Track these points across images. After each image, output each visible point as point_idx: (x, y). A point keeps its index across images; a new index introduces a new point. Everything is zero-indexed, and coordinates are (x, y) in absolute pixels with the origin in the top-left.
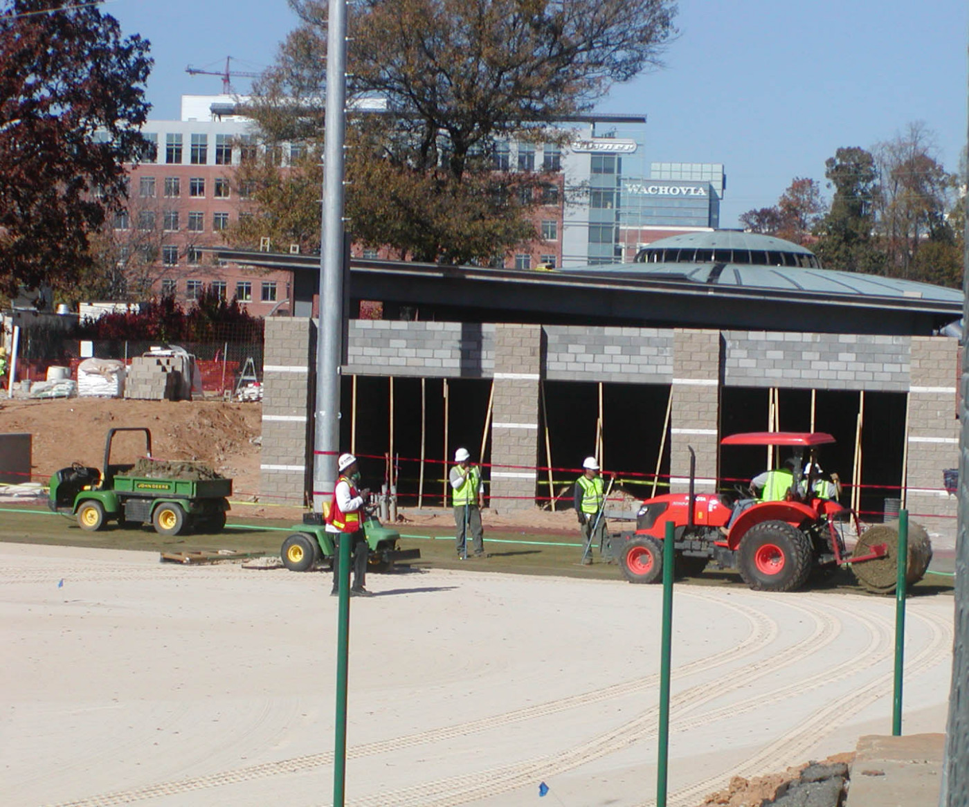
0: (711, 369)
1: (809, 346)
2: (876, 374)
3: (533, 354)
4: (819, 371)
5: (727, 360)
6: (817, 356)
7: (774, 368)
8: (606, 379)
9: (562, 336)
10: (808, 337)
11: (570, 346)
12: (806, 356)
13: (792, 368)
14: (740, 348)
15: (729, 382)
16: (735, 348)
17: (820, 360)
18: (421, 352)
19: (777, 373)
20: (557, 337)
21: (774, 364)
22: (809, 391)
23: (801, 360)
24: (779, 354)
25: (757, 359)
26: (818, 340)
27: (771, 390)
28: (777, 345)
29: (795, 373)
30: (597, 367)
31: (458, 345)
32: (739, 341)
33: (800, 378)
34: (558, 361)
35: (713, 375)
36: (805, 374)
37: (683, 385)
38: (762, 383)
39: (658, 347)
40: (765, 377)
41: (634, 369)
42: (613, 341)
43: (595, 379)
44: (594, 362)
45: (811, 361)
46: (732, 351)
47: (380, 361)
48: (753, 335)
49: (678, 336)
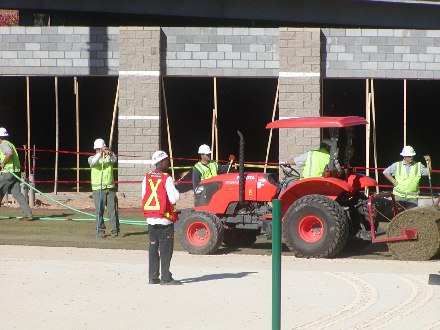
0: (314, 63)
1: (400, 41)
3: (154, 54)
4: (410, 62)
5: (327, 54)
6: (408, 50)
7: (369, 61)
8: (220, 74)
9: (179, 37)
10: (399, 33)
11: (186, 45)
12: (398, 49)
13: (386, 61)
14: (339, 43)
15: (330, 74)
16: (335, 44)
17: (410, 53)
18: (54, 54)
19: (372, 65)
20: (175, 37)
21: (370, 57)
22: (402, 81)
23: (394, 53)
24: (373, 49)
25: (354, 53)
26: (408, 36)
27: (367, 80)
28: (372, 41)
29: (388, 65)
30: (211, 64)
31: (87, 47)
32: (338, 37)
33: (393, 70)
34: (176, 59)
35: (315, 69)
36: (398, 66)
37: (289, 78)
38: (359, 75)
39: (265, 44)
40: (362, 69)
41: (244, 64)
42: (225, 40)
43: (210, 74)
44: (208, 59)
45: (402, 54)
46: (331, 46)
47: (17, 63)
48: (350, 32)
49: (283, 34)
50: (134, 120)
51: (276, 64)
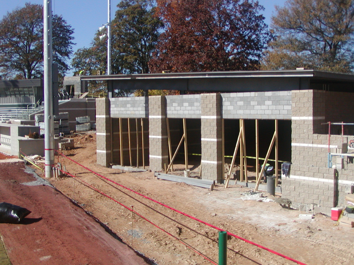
0: (214, 111)
1: (253, 98)
2: (280, 111)
3: (159, 108)
4: (257, 110)
5: (223, 107)
6: (256, 103)
7: (240, 109)
9: (171, 100)
10: (253, 94)
11: (173, 103)
12: (252, 103)
13: (247, 109)
14: (228, 101)
15: (225, 117)
16: (226, 101)
17: (257, 105)
18: (135, 109)
19: (241, 112)
20: (169, 100)
21: (240, 108)
22: (254, 120)
23: (250, 105)
24: (241, 103)
25: (234, 106)
26: (257, 95)
27: (240, 120)
28: (241, 99)
29: (248, 112)
30: (181, 112)
31: (144, 105)
32: (227, 98)
33: (250, 114)
34: (170, 110)
35: (215, 114)
36: (252, 112)
37: (205, 119)
38: (236, 117)
39: (200, 102)
40: (237, 114)
41: (192, 112)
42: (186, 101)
43: (181, 117)
44: (180, 110)
45: (254, 106)
46: (225, 102)
47: (125, 112)
48: (233, 95)
49: (202, 97)
50: (154, 138)
51: (198, 112)
